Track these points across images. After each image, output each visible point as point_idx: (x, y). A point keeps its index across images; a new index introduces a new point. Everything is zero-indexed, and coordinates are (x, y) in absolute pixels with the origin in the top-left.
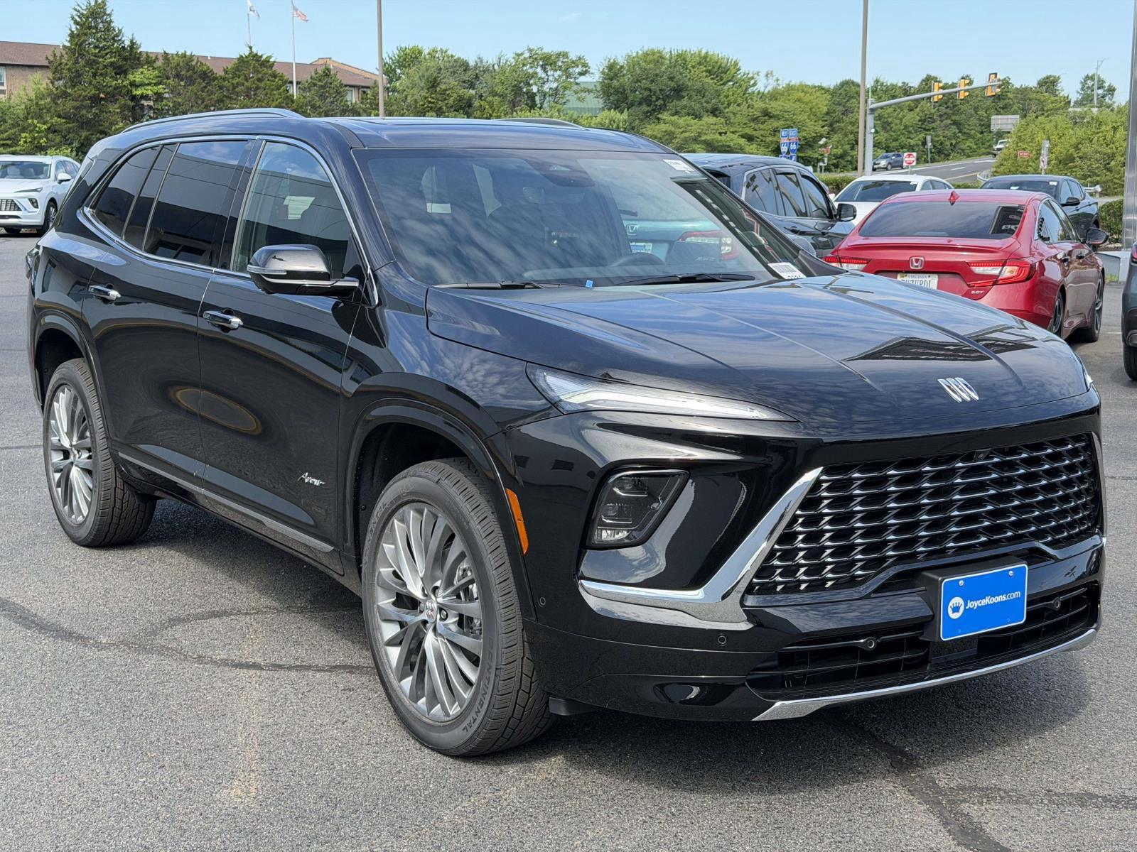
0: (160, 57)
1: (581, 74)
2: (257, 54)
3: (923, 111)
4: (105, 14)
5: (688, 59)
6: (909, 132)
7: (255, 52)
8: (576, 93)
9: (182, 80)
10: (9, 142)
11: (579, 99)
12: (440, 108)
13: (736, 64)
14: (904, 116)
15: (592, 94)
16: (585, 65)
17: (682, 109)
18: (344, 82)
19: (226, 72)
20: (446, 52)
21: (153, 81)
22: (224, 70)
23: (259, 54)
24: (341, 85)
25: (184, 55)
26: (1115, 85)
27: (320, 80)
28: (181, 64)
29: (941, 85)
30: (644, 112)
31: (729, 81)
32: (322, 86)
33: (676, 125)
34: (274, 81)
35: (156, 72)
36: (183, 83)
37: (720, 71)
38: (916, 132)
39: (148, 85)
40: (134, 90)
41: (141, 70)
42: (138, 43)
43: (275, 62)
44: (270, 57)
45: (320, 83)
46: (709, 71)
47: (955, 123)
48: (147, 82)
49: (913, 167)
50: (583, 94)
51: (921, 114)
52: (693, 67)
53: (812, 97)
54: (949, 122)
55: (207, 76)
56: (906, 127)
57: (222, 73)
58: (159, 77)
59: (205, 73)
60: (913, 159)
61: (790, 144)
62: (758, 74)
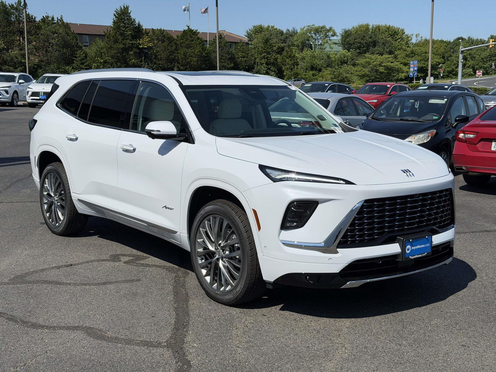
0: (150, 31)
1: (333, 36)
2: (191, 29)
4: (128, 13)
5: (381, 29)
6: (484, 61)
8: (330, 44)
10: (88, 67)
11: (330, 47)
13: (403, 30)
15: (337, 45)
16: (334, 32)
17: (375, 51)
19: (178, 37)
20: (273, 27)
21: (148, 42)
24: (227, 42)
25: (161, 30)
28: (159, 34)
30: (358, 53)
31: (399, 39)
33: (371, 59)
34: (198, 41)
35: (149, 38)
36: (160, 42)
37: (395, 34)
39: (146, 43)
40: (139, 46)
41: (143, 37)
42: (142, 25)
43: (199, 32)
44: (197, 30)
46: (390, 34)
49: (481, 77)
50: (333, 45)
51: (490, 53)
52: (383, 32)
56: (482, 59)
57: (176, 38)
59: (169, 38)
60: (481, 73)
61: (414, 67)
62: (412, 35)
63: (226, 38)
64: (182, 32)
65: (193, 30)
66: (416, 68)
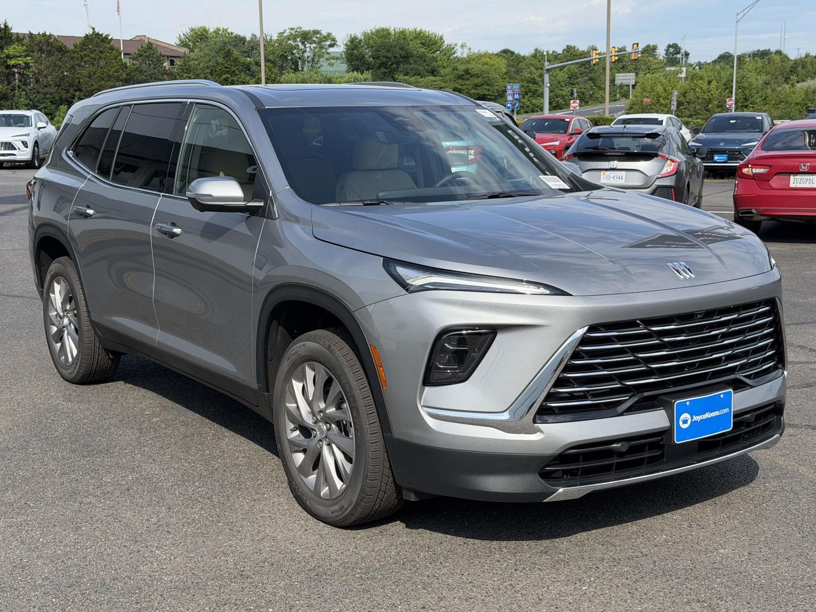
0: (27, 36)
1: (331, 46)
2: (98, 33)
3: (570, 71)
5: (408, 35)
6: (562, 86)
7: (97, 32)
8: (327, 59)
9: (44, 53)
11: (329, 64)
12: (234, 72)
13: (441, 38)
14: (557, 75)
15: (339, 61)
16: (334, 40)
17: (411, 70)
18: (163, 53)
19: (75, 46)
20: (226, 30)
21: (23, 54)
22: (74, 45)
23: (100, 33)
24: (161, 55)
25: (44, 35)
26: (689, 51)
27: (145, 52)
28: (43, 41)
29: (597, 52)
30: (382, 73)
31: (437, 51)
32: (146, 56)
34: (112, 53)
35: (25, 47)
36: (44, 56)
37: (430, 43)
38: (566, 85)
39: (19, 57)
40: (8, 61)
41: (13, 46)
42: (10, 26)
43: (112, 39)
44: (108, 35)
45: (145, 54)
46: (422, 43)
47: (591, 79)
48: (18, 55)
50: (332, 61)
51: (569, 73)
52: (411, 40)
53: (495, 62)
54: (587, 78)
55: (61, 50)
57: (72, 48)
58: (27, 51)
59: (60, 48)
60: (577, 105)
61: (514, 94)
62: (456, 45)
63: (158, 49)
64: (83, 38)
65: (102, 34)
66: (517, 96)
